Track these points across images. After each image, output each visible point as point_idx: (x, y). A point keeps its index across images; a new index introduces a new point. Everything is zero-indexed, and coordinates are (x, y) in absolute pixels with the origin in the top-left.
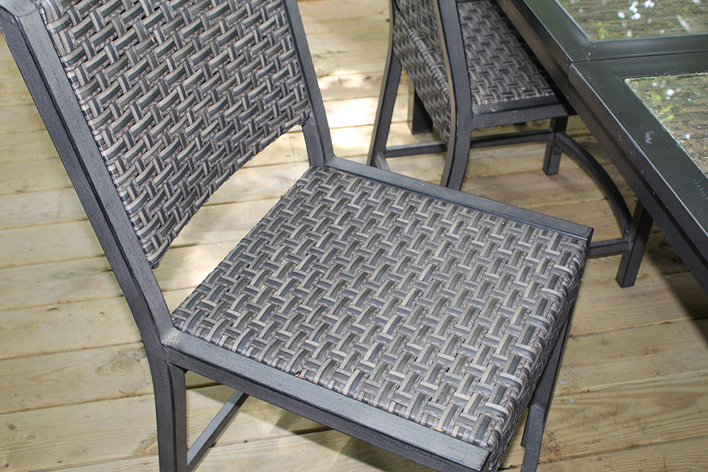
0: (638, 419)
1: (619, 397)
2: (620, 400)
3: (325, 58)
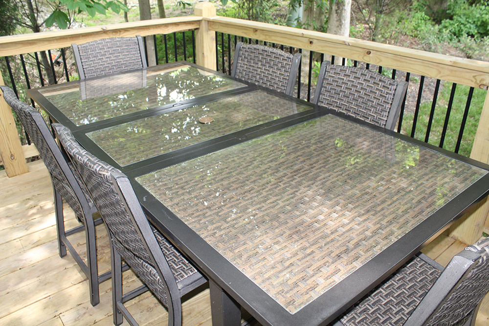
0: (200, 312)
1: (190, 306)
2: (191, 307)
3: (32, 199)
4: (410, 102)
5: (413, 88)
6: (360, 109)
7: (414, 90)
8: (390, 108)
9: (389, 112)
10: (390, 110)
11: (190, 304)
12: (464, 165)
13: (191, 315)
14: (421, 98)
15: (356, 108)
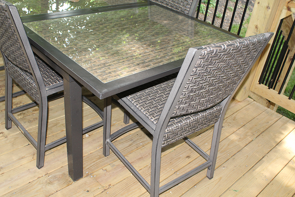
4: (225, 23)
5: (228, 14)
6: (175, 4)
7: (229, 16)
8: (192, 3)
9: (191, 5)
10: (191, 4)
11: (57, 120)
12: (228, 36)
13: (57, 126)
14: (233, 21)
15: (172, 3)
